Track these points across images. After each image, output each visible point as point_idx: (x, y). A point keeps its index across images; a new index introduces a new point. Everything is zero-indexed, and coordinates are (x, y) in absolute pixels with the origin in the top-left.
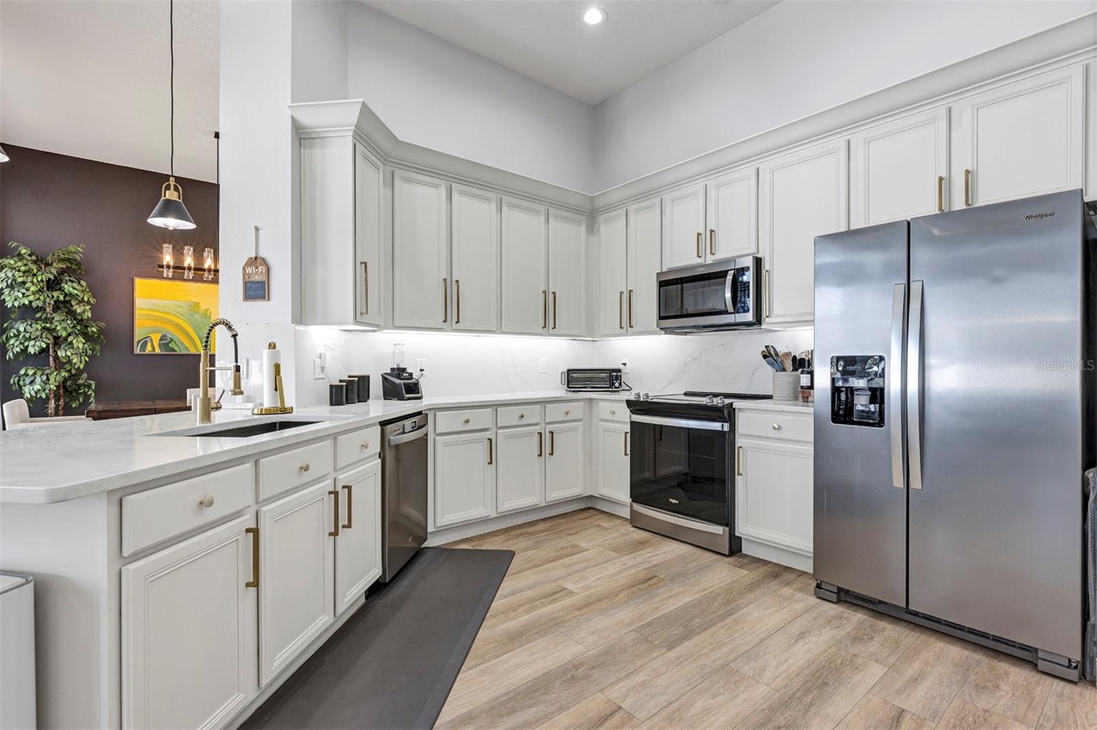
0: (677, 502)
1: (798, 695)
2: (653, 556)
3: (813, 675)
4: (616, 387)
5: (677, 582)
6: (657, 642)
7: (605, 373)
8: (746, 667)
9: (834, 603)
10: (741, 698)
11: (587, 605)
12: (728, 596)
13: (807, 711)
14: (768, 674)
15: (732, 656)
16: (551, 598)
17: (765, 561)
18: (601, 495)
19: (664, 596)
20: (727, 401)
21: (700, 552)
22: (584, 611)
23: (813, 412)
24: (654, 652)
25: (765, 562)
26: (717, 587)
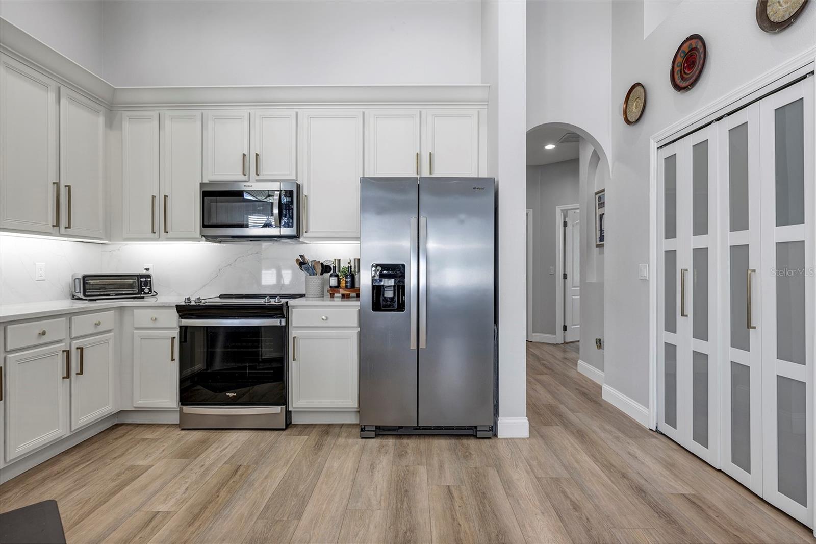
0: (235, 395)
1: (399, 506)
2: (224, 449)
3: (397, 489)
4: (145, 293)
5: (262, 464)
6: (285, 519)
7: (131, 279)
8: (359, 504)
9: (373, 438)
10: (372, 527)
11: (196, 517)
12: (308, 459)
13: (411, 513)
14: (374, 502)
15: (344, 502)
16: (149, 528)
17: (312, 424)
18: (135, 407)
19: (260, 480)
20: (283, 301)
21: (260, 433)
22: (197, 524)
23: (359, 305)
24: (289, 527)
25: (313, 426)
26: (295, 456)
